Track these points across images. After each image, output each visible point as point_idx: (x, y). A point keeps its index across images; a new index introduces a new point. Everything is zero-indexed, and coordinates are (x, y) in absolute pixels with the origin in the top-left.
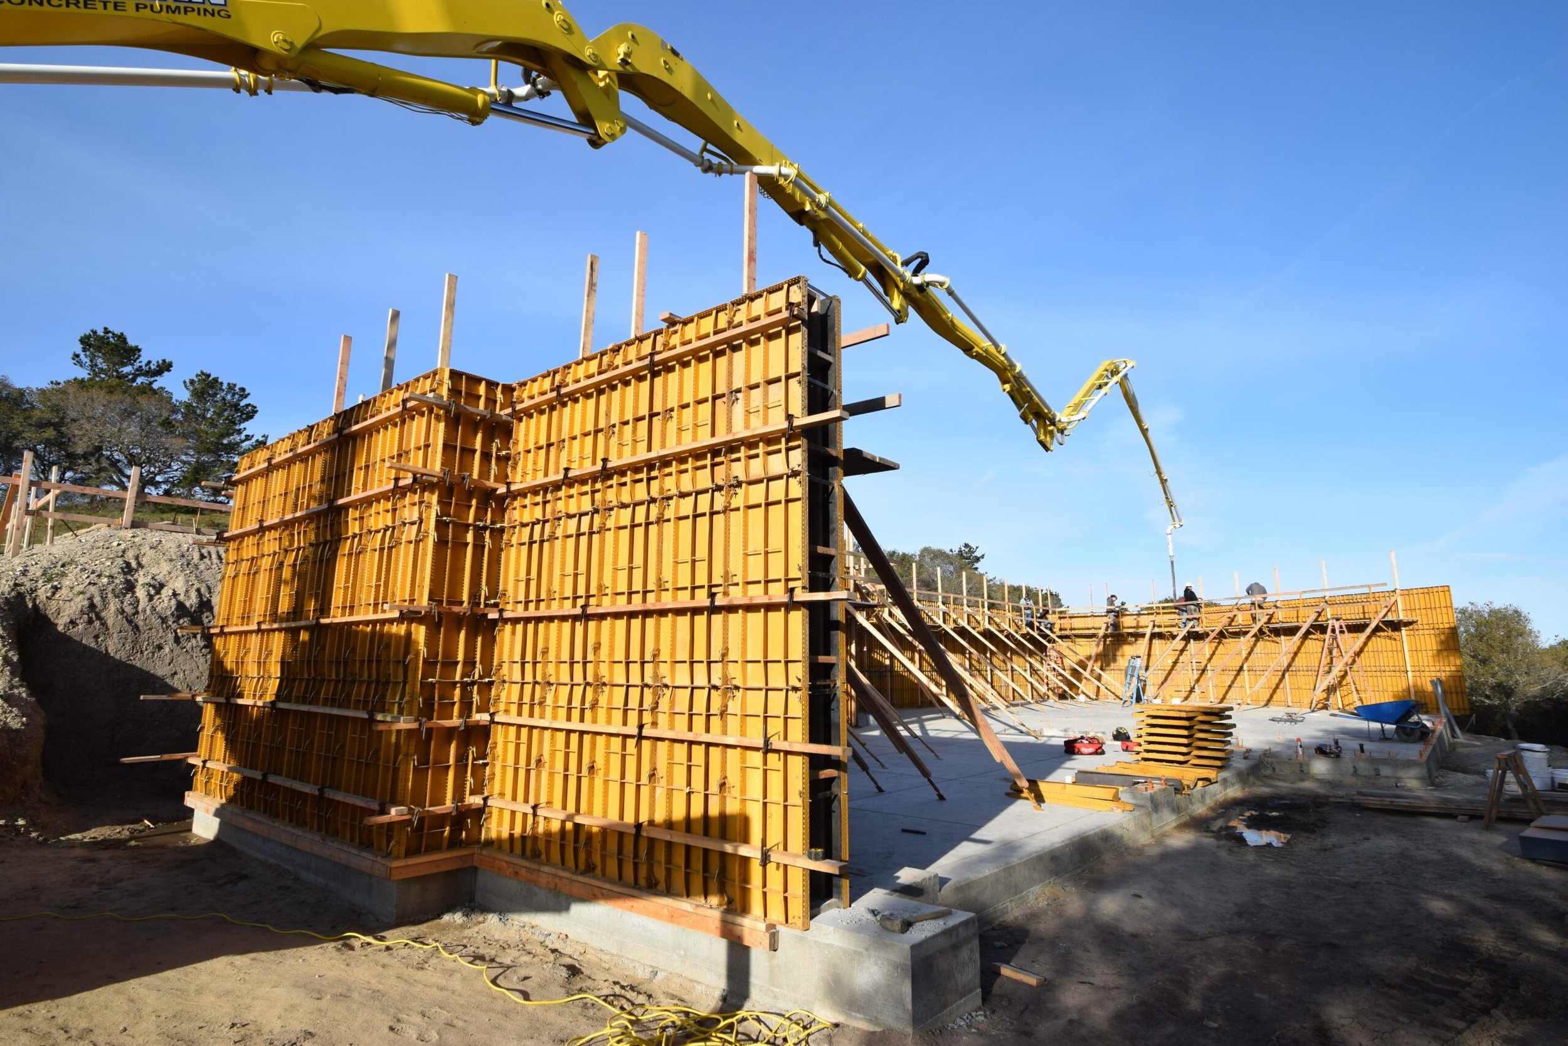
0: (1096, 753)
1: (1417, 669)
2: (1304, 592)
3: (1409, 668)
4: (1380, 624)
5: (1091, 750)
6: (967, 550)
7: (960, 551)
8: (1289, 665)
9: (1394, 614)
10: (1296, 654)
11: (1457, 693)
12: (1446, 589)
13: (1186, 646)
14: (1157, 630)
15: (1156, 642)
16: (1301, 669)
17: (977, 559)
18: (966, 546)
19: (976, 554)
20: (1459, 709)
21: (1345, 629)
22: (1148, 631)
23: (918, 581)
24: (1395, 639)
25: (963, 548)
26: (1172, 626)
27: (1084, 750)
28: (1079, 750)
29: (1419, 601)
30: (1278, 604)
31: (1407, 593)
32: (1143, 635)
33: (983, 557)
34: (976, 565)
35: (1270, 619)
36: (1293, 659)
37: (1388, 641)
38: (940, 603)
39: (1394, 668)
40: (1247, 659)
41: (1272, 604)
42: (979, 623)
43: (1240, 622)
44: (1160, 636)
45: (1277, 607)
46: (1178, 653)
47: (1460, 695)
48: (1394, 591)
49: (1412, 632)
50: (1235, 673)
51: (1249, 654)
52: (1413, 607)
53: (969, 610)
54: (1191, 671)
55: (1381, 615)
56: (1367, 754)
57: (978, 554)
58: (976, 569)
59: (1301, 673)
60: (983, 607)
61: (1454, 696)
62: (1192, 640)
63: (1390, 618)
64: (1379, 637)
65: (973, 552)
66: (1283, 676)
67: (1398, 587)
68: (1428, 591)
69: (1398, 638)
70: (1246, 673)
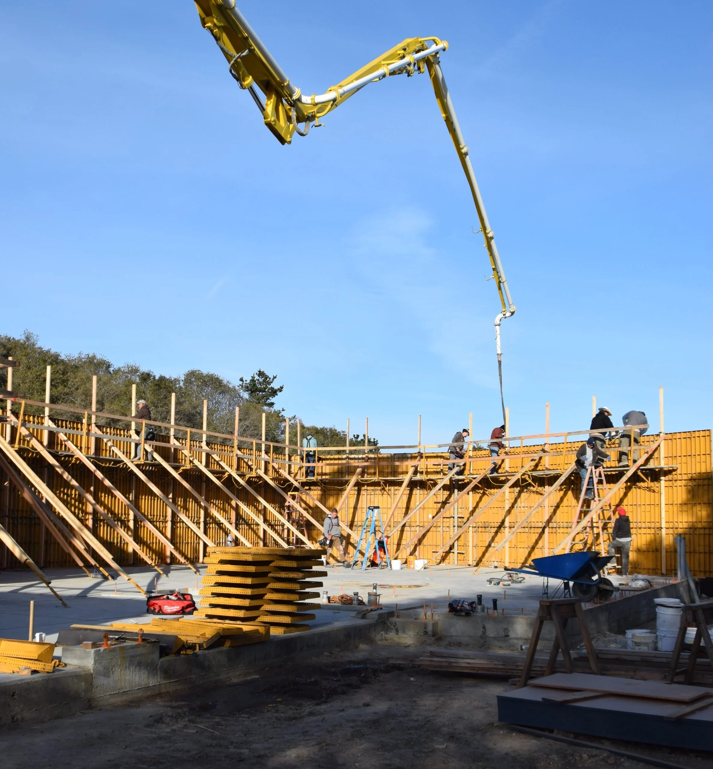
0: (183, 612)
1: (671, 525)
2: (569, 433)
3: (664, 525)
4: (639, 473)
5: (176, 608)
6: (261, 380)
7: (253, 380)
8: (549, 521)
9: (656, 462)
10: (557, 507)
11: (705, 553)
12: (707, 433)
13: (450, 496)
14: (419, 477)
15: (417, 492)
16: (561, 525)
17: (274, 392)
18: (261, 374)
19: (272, 385)
20: (705, 572)
21: (603, 478)
22: (406, 479)
23: (177, 413)
24: (654, 491)
25: (257, 377)
26: (437, 473)
27: (167, 608)
28: (160, 609)
29: (681, 446)
30: (547, 448)
31: (671, 437)
32: (400, 484)
33: (281, 389)
34: (272, 400)
35: (537, 466)
36: (555, 512)
37: (648, 493)
38: (204, 444)
39: (648, 525)
40: (509, 512)
41: (540, 448)
42: (251, 469)
43: (507, 469)
44: (422, 485)
45: (544, 451)
46: (439, 505)
47: (708, 555)
48: (658, 435)
49: (670, 483)
50: (494, 530)
51: (512, 507)
52: (674, 455)
53: (239, 453)
54: (452, 528)
55: (641, 461)
56: (500, 611)
57: (275, 385)
58: (272, 404)
59: (561, 530)
60: (259, 449)
61: (702, 556)
62: (456, 491)
63: (651, 465)
64: (640, 488)
65: (269, 383)
66: (543, 532)
67: (662, 430)
68: (690, 435)
69: (656, 489)
70: (507, 530)
